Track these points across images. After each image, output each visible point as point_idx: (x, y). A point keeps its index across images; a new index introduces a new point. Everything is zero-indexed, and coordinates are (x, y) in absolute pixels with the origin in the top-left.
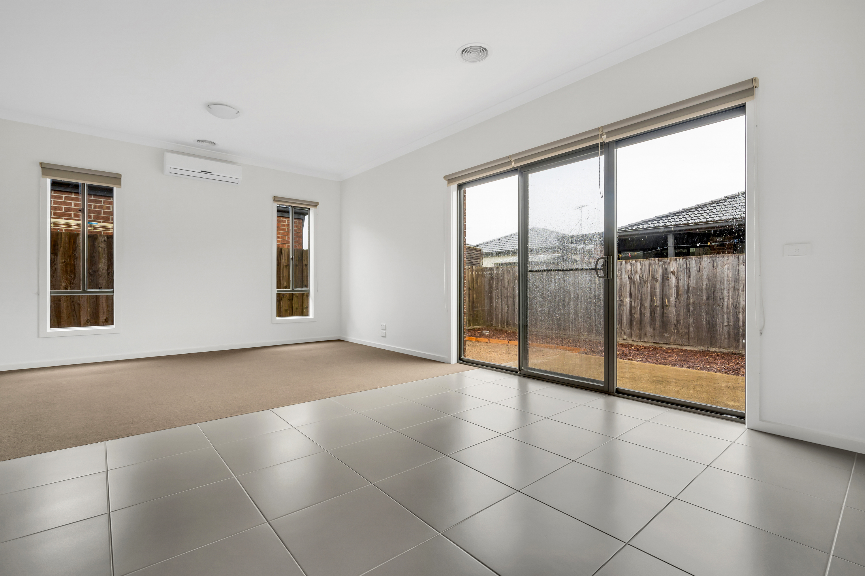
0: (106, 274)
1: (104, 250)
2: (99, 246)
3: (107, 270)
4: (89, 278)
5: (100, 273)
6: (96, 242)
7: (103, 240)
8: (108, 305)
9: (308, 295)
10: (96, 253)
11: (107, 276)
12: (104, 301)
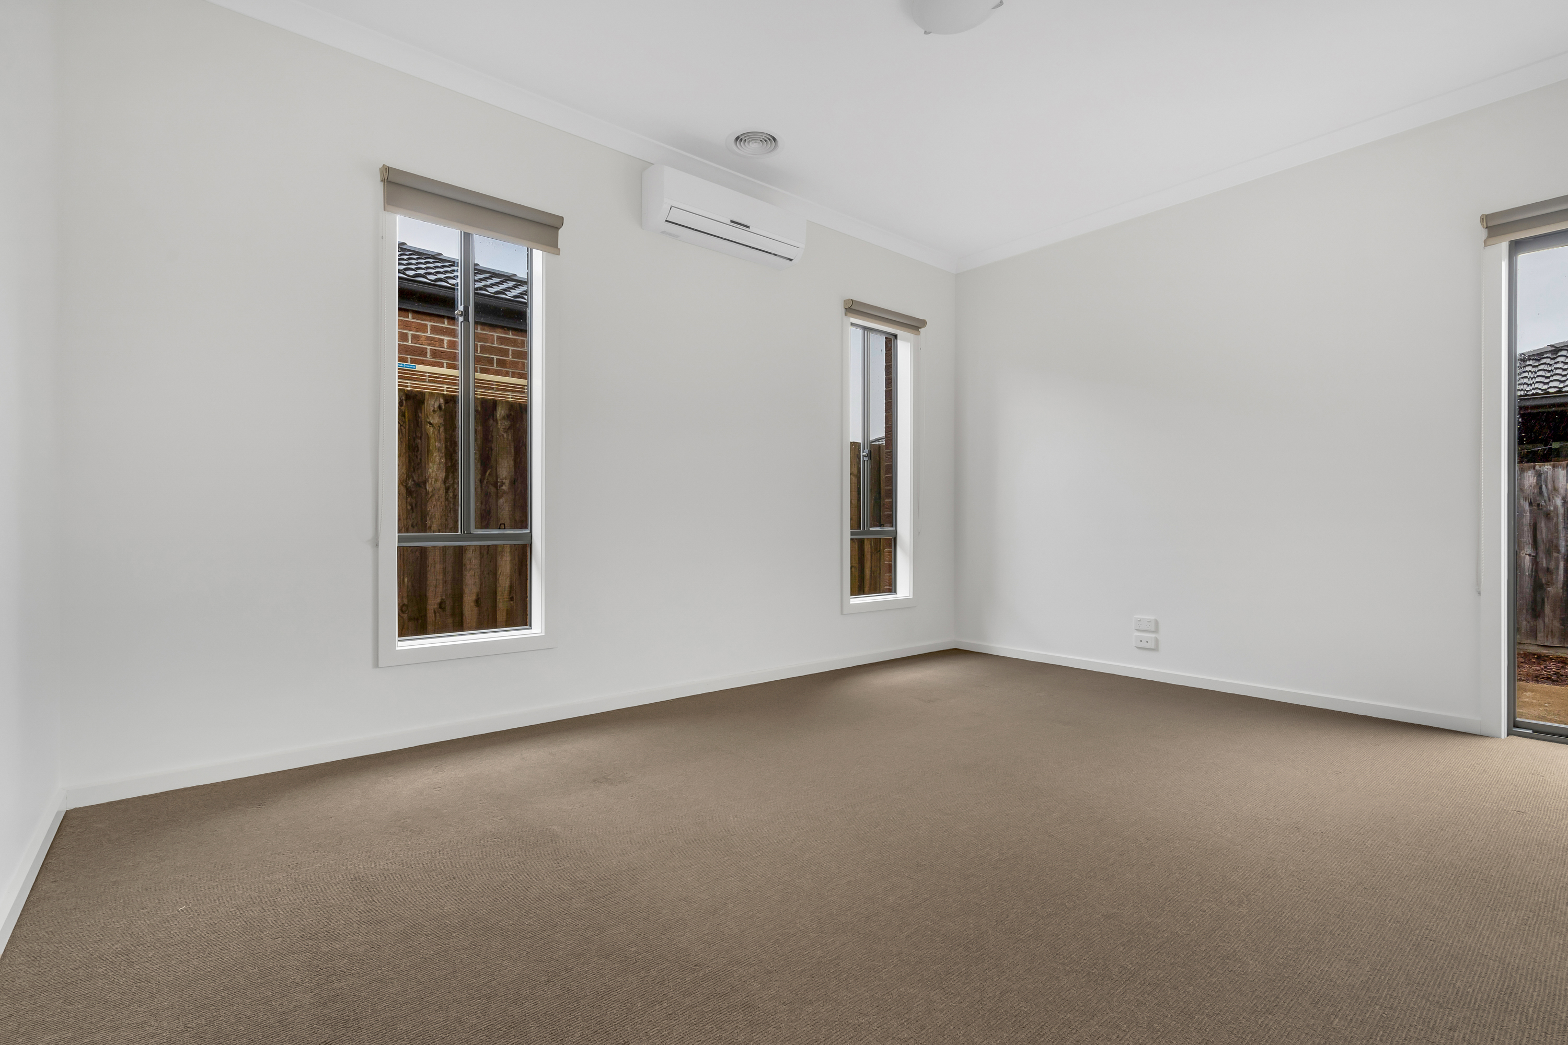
0: (442, 492)
1: (439, 431)
2: (428, 421)
3: (445, 480)
4: (407, 499)
5: (429, 488)
6: (421, 413)
7: (437, 405)
8: (445, 569)
9: (892, 542)
10: (421, 438)
11: (444, 495)
12: (437, 559)
